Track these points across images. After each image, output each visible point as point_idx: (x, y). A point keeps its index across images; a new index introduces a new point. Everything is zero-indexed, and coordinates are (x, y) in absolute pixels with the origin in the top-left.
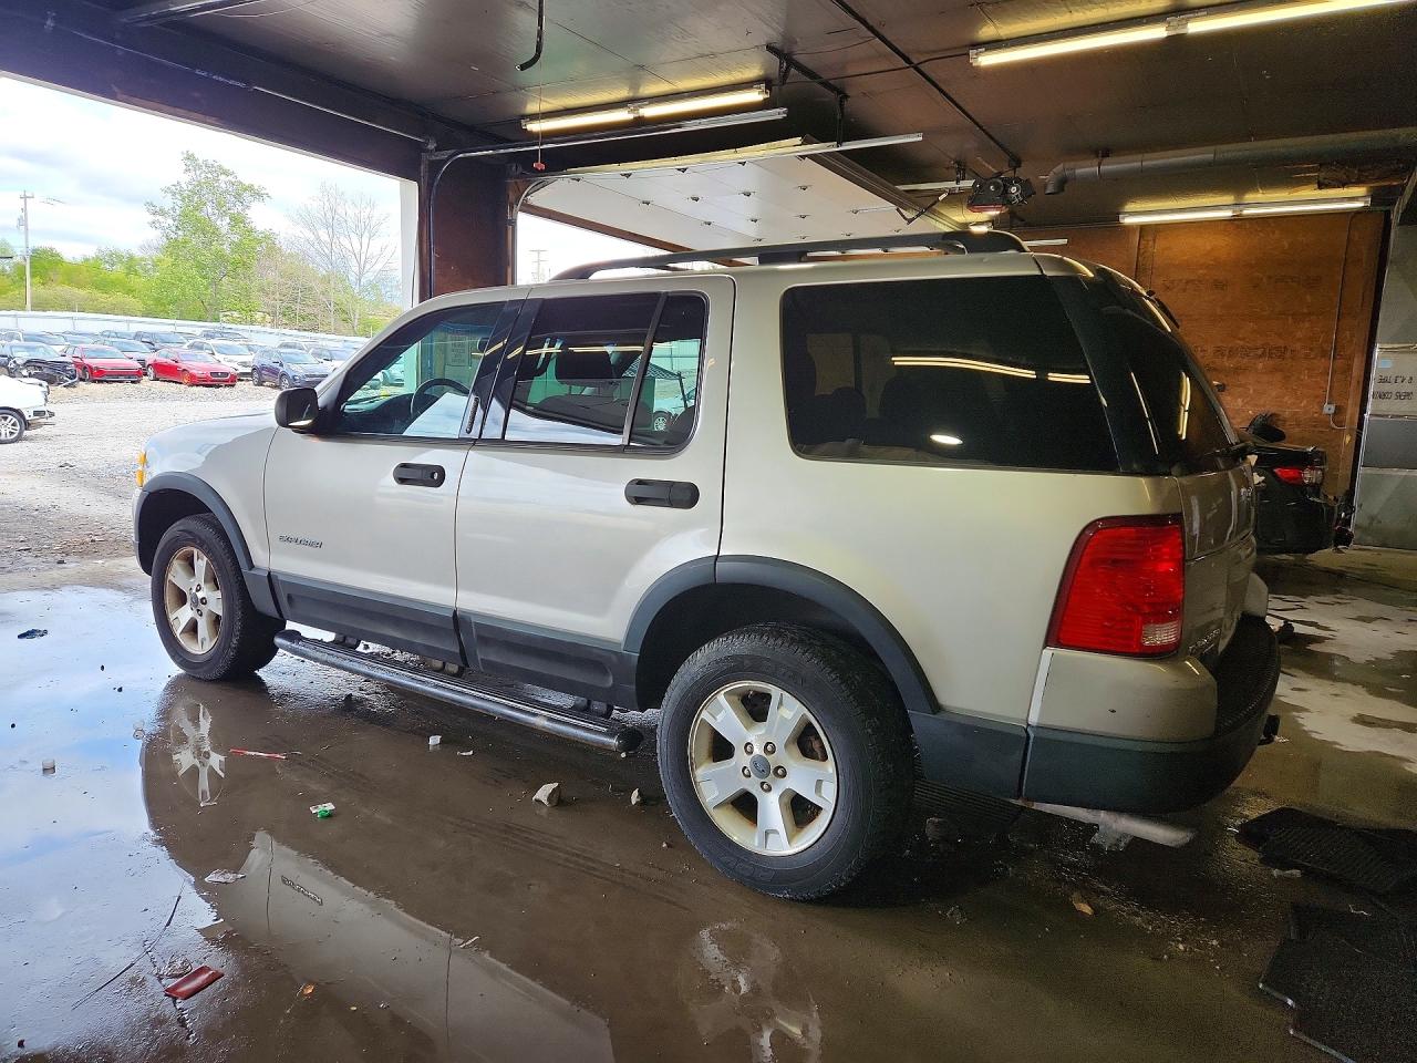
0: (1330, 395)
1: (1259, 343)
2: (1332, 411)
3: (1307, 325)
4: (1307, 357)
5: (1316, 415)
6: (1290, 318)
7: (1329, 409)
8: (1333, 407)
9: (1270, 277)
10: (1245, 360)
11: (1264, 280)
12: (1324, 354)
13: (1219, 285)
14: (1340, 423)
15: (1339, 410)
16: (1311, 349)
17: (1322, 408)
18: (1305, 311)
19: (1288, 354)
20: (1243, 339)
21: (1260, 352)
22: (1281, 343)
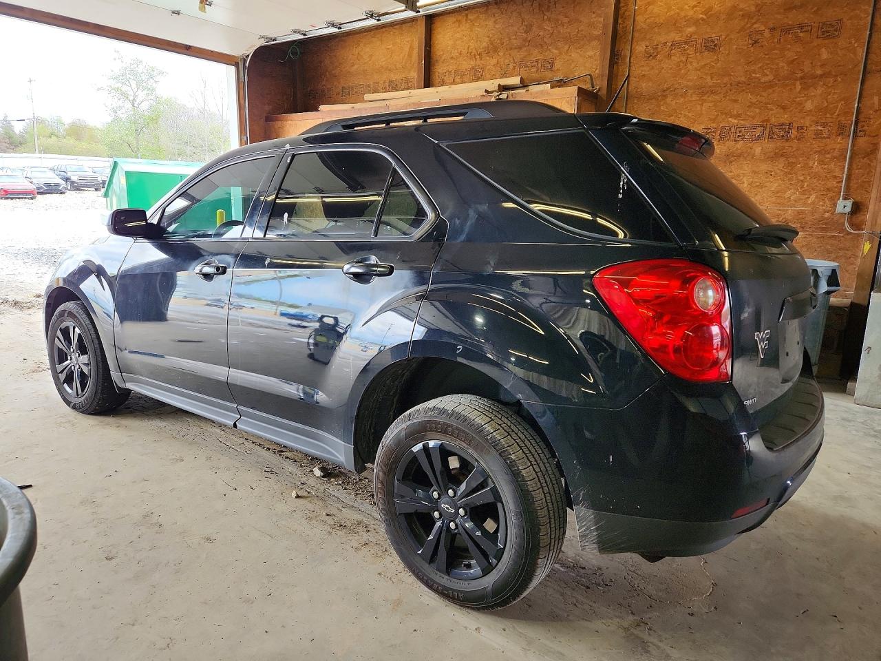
0: (848, 187)
1: (757, 121)
2: (848, 209)
3: (819, 91)
4: (818, 136)
5: (827, 215)
6: (798, 83)
7: (844, 206)
8: (849, 204)
9: (772, 29)
10: (739, 145)
11: (767, 34)
12: (841, 130)
13: (711, 46)
14: (858, 226)
15: (857, 208)
16: (825, 125)
17: (835, 205)
18: (819, 72)
19: (794, 133)
20: (738, 116)
21: (758, 133)
22: (785, 118)
